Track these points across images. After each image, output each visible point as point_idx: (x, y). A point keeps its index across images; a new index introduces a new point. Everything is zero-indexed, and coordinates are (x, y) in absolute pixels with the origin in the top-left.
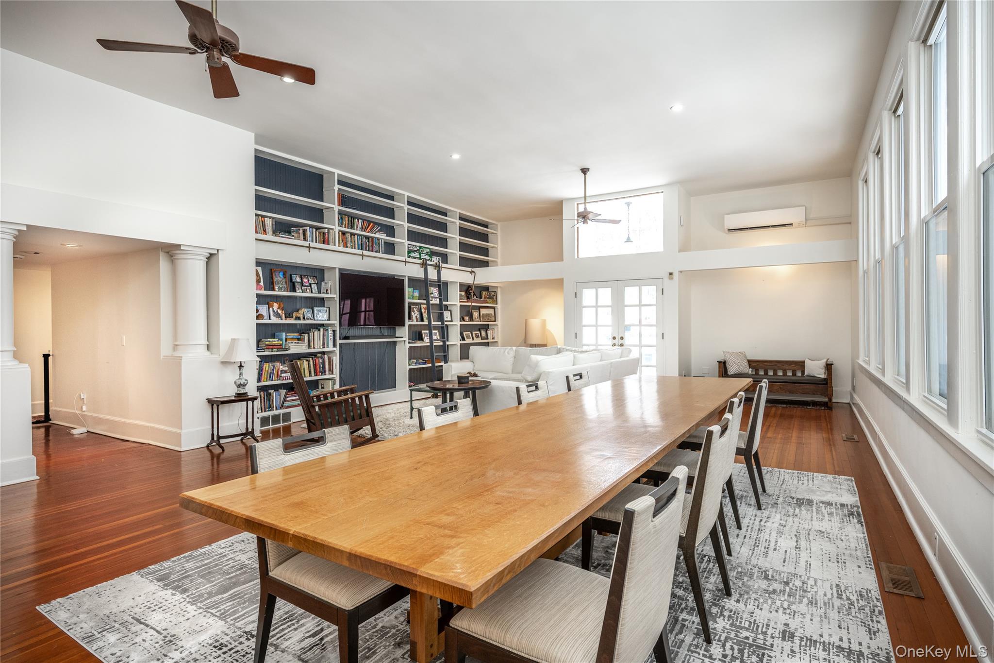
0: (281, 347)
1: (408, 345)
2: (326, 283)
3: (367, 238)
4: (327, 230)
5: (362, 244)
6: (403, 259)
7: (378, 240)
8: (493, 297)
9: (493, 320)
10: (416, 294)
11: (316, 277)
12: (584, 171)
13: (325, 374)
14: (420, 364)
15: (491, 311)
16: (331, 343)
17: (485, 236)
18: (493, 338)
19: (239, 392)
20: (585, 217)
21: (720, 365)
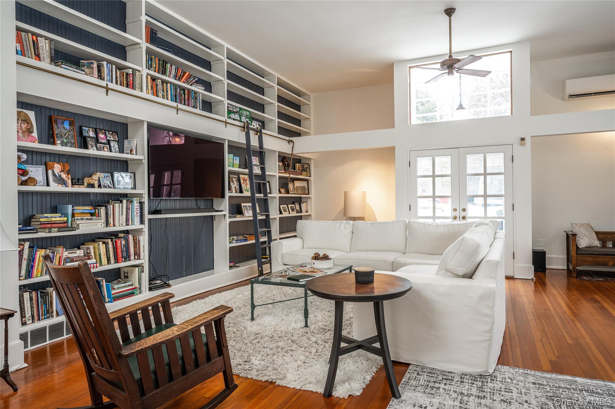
0: (66, 225)
1: (228, 220)
2: (130, 142)
3: (184, 89)
4: (131, 70)
5: (176, 95)
6: (223, 119)
7: (195, 93)
8: (306, 169)
9: (307, 193)
10: (237, 161)
11: (117, 133)
12: (450, 12)
13: (130, 260)
14: (241, 241)
15: (304, 184)
16: (137, 220)
17: (297, 107)
18: (307, 212)
20: (451, 66)
21: (571, 238)
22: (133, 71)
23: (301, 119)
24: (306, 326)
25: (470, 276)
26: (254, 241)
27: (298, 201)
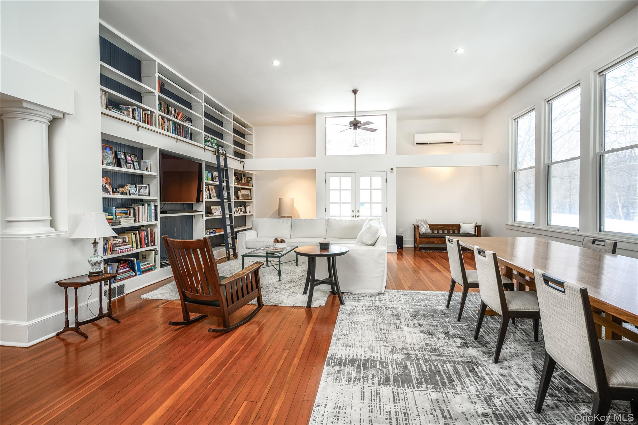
0: (112, 221)
1: (205, 218)
2: (145, 162)
3: (179, 125)
4: (150, 112)
6: (203, 146)
7: (186, 128)
8: (249, 182)
10: (210, 176)
11: (136, 155)
12: (355, 92)
13: (149, 246)
14: (212, 233)
15: (248, 192)
16: (153, 217)
17: (243, 136)
18: (250, 212)
19: (94, 271)
20: (355, 125)
21: (416, 228)
22: (151, 113)
23: (246, 144)
24: (280, 280)
25: (373, 245)
26: (223, 233)
27: (244, 204)
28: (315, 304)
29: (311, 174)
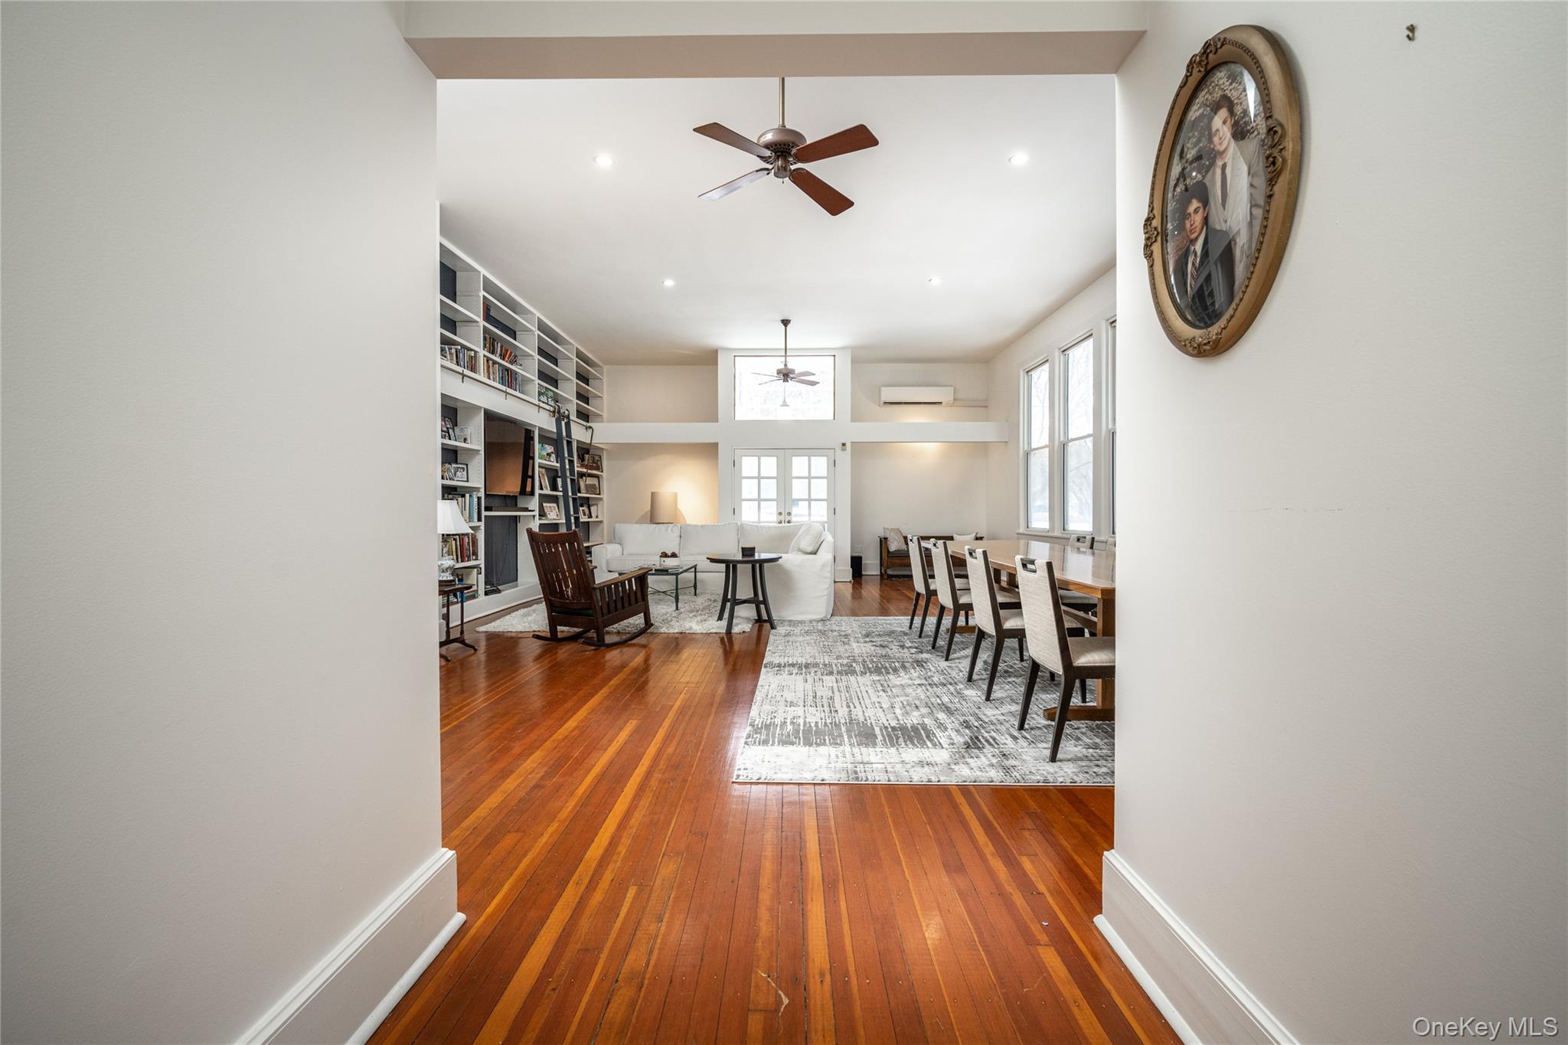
1: (538, 522)
2: (462, 429)
3: (507, 370)
4: (473, 352)
5: (503, 377)
7: (516, 374)
8: (596, 461)
9: (598, 492)
11: (451, 419)
12: (786, 322)
13: (470, 560)
15: (594, 481)
16: (476, 516)
17: (590, 382)
18: (597, 517)
19: (445, 579)
20: (786, 375)
21: (883, 541)
22: (475, 353)
23: (591, 396)
24: (677, 609)
25: (815, 553)
27: (586, 502)
28: (736, 630)
29: (709, 451)
